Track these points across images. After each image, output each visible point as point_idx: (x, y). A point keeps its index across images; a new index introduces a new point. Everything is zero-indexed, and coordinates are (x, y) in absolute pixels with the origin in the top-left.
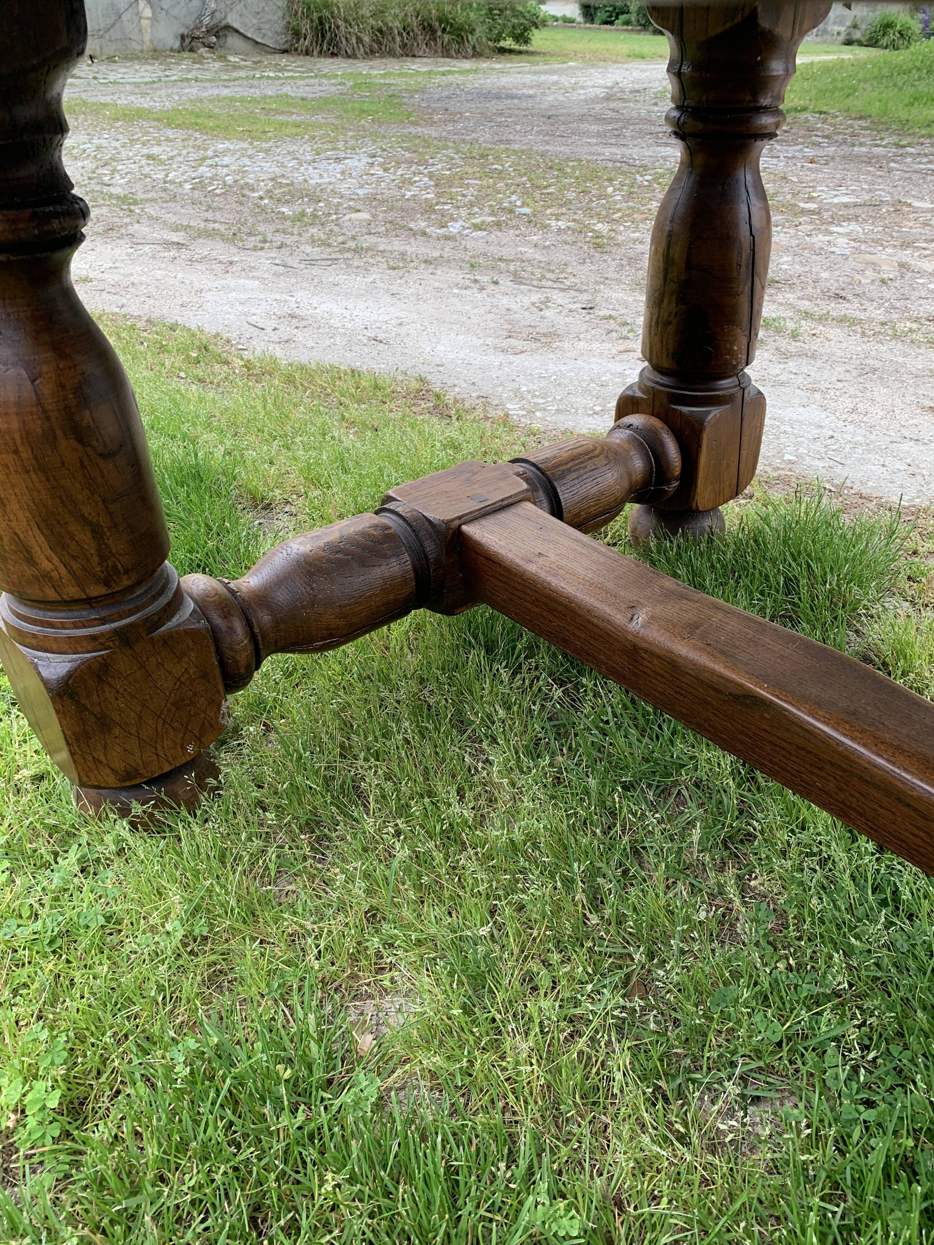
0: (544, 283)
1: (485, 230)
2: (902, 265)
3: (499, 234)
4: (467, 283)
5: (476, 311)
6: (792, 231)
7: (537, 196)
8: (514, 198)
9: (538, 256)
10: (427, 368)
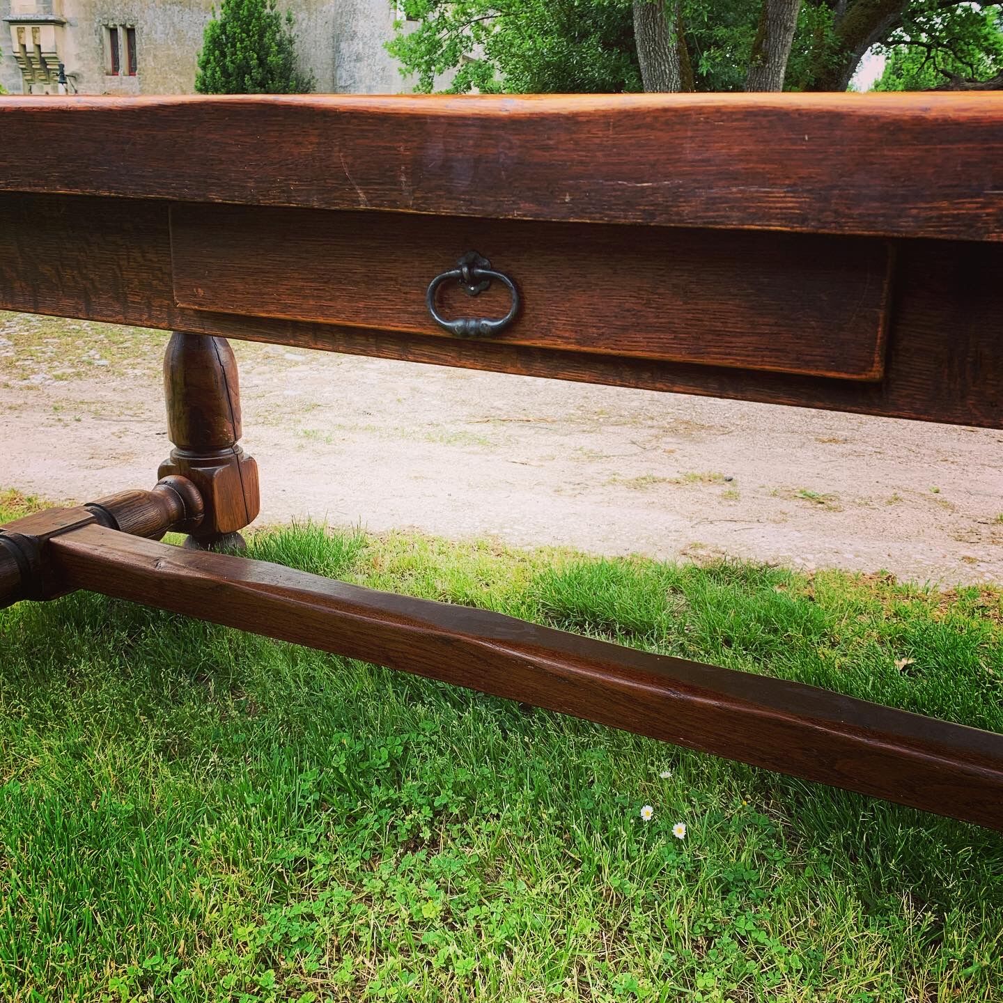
0: (123, 417)
1: (66, 379)
2: (413, 389)
3: (80, 382)
4: (52, 422)
5: (60, 442)
6: (335, 369)
7: (114, 349)
8: (92, 352)
9: (117, 397)
10: (18, 485)
